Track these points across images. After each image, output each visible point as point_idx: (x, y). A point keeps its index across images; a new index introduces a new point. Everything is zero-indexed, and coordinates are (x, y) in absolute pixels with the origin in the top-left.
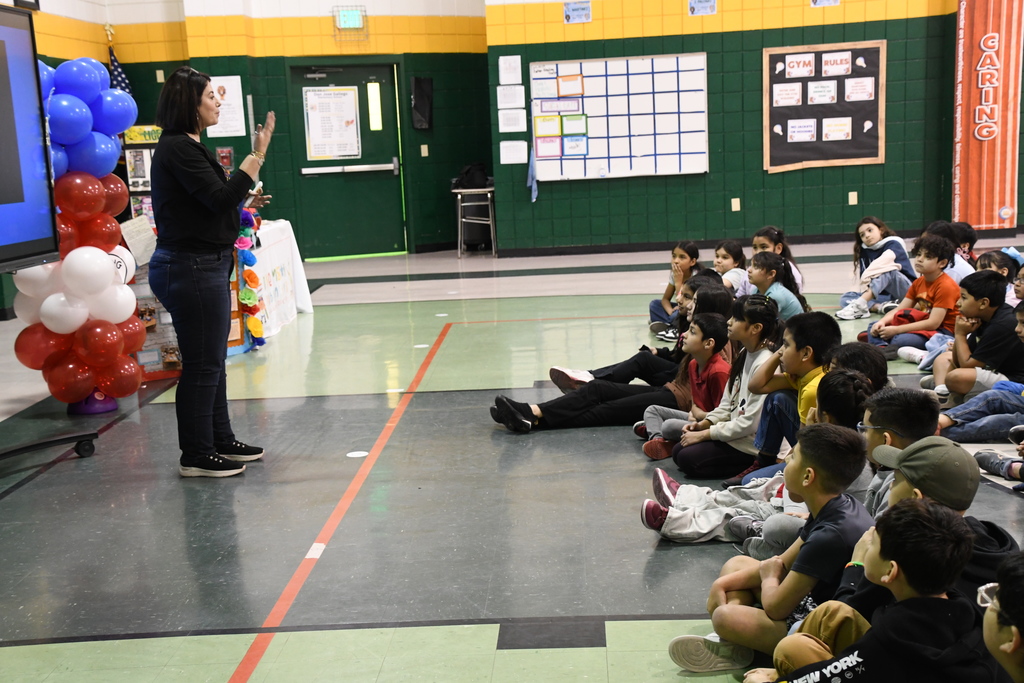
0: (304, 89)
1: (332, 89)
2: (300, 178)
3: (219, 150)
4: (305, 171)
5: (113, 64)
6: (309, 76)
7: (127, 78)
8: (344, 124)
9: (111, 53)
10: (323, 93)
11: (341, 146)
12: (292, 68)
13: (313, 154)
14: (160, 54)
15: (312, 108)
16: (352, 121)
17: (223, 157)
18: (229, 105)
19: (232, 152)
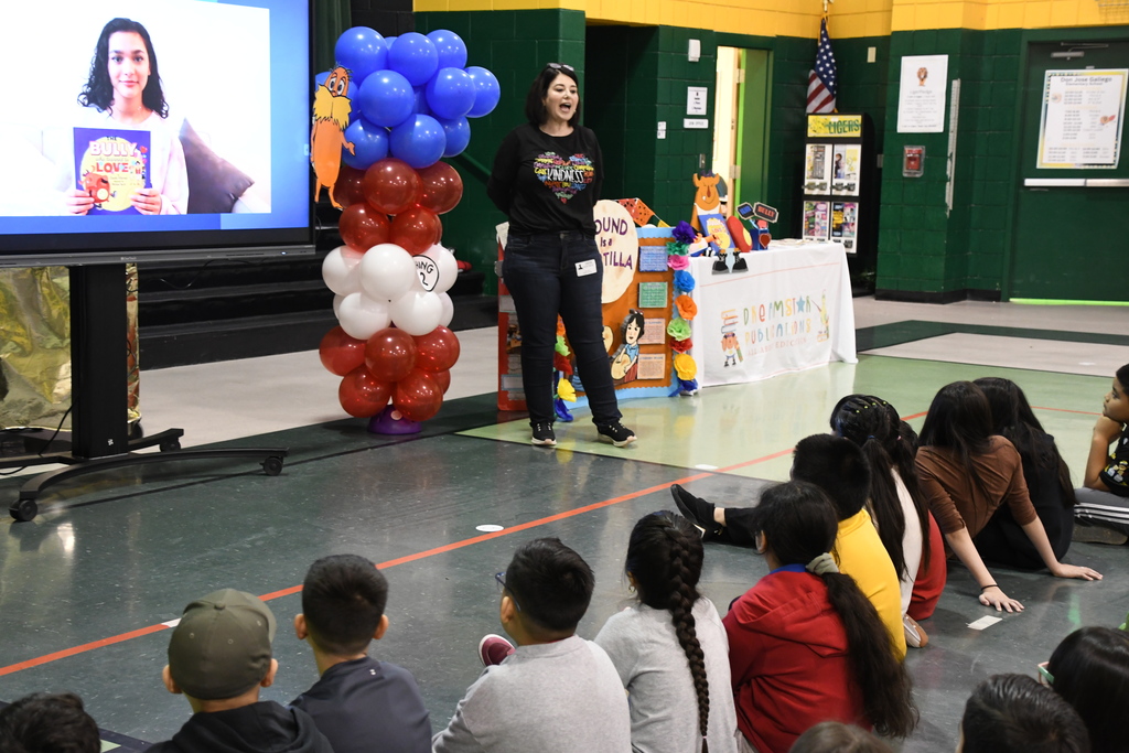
0: (1048, 72)
1: (1090, 73)
2: (1022, 191)
3: (907, 149)
4: (1029, 182)
5: (822, 41)
6: (1056, 55)
7: (834, 57)
8: (1098, 120)
9: (823, 26)
10: (1074, 78)
11: (1088, 151)
12: (1031, 44)
13: (1044, 160)
14: (875, 29)
15: (1055, 98)
16: (1113, 118)
17: (910, 159)
18: (928, 92)
19: (924, 152)
